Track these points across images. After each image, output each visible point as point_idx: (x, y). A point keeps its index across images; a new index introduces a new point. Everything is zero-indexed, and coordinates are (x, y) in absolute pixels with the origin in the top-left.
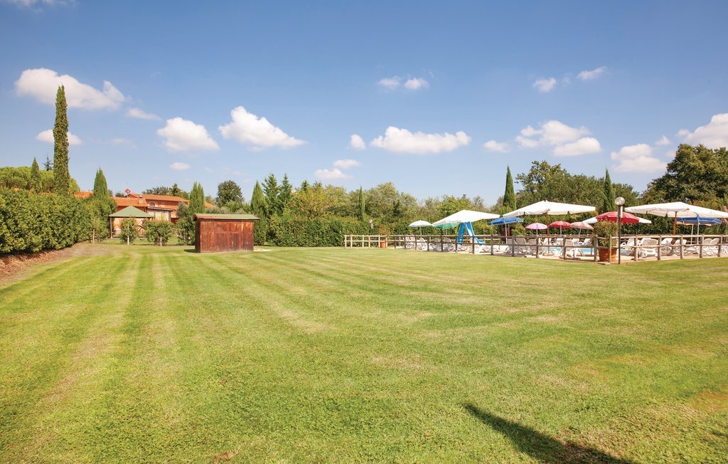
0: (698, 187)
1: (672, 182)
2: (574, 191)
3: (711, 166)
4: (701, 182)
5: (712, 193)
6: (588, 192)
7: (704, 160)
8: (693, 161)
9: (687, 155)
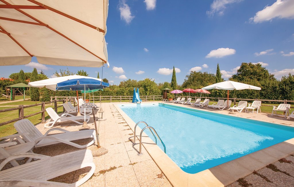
0: (250, 77)
1: (240, 76)
2: (203, 78)
3: (255, 70)
4: (251, 76)
5: (256, 80)
6: (209, 78)
7: (252, 68)
8: (248, 68)
9: (246, 66)
